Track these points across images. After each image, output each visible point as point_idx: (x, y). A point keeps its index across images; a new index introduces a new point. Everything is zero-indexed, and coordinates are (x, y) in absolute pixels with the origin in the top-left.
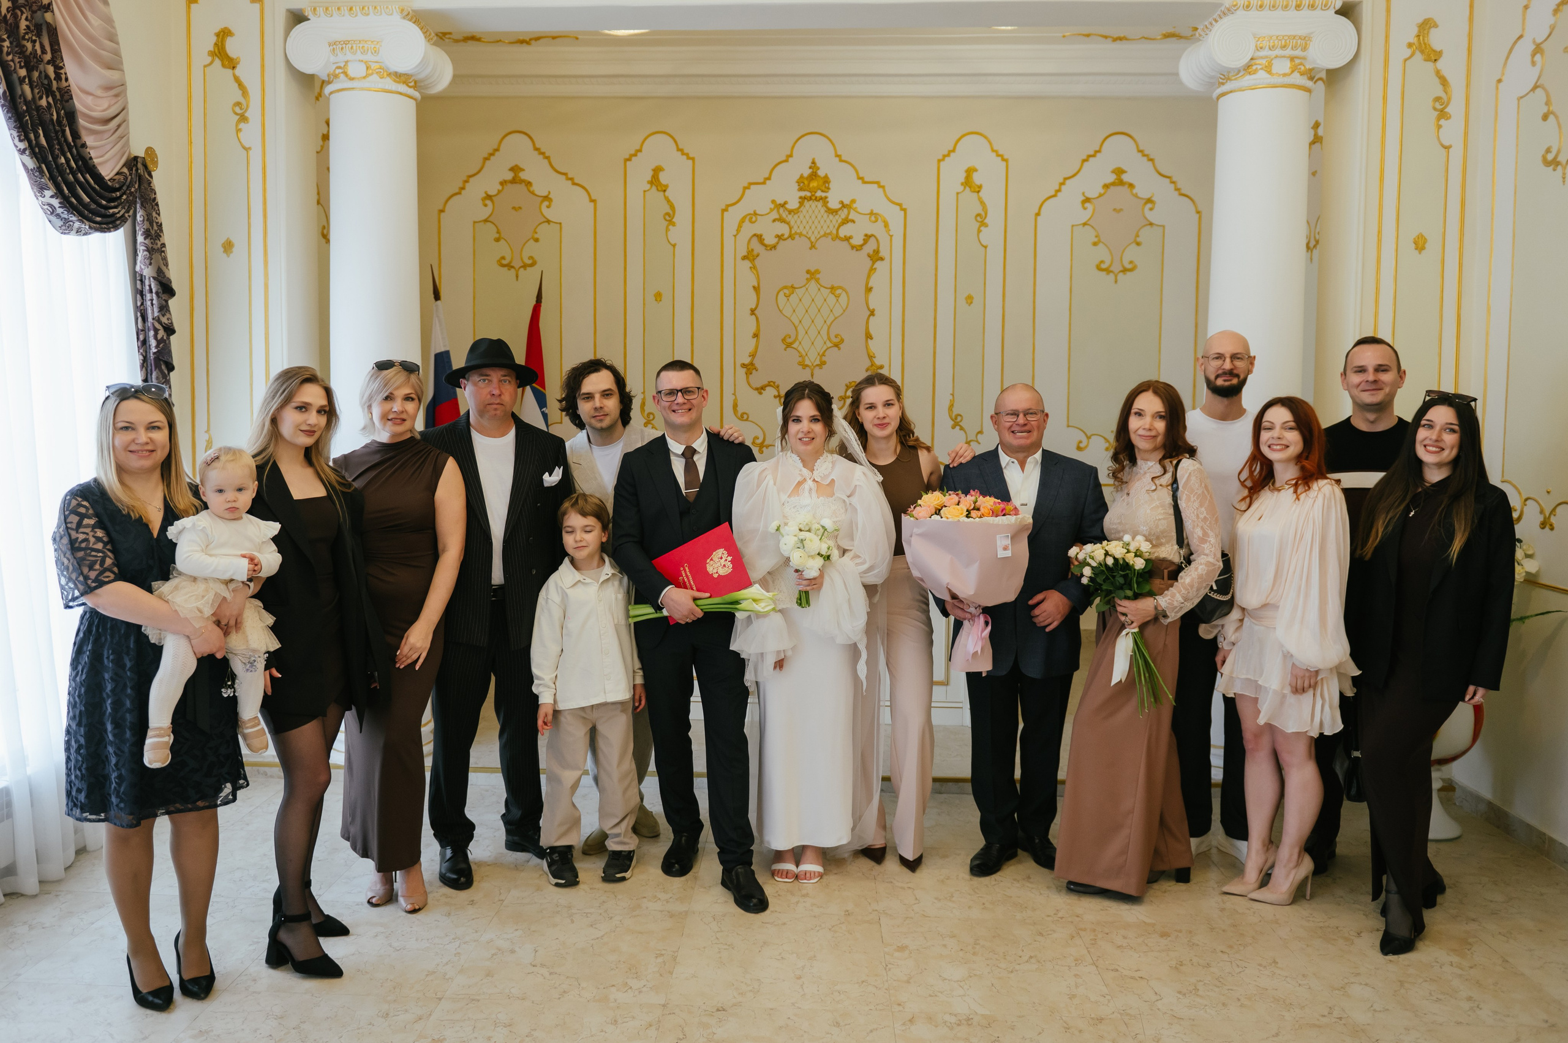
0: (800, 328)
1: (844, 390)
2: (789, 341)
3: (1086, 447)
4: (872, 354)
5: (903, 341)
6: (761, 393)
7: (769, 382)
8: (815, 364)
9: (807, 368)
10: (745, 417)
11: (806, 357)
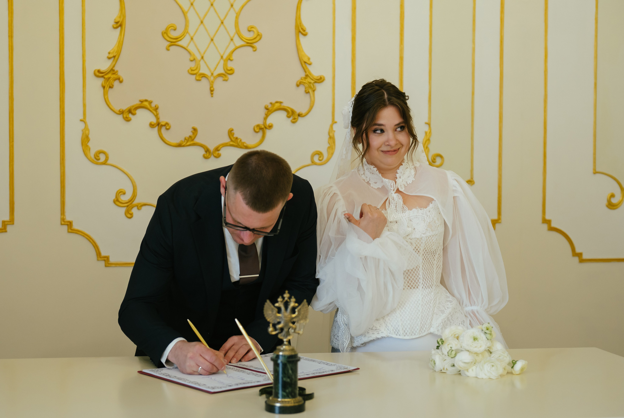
0: (191, 15)
1: (263, 115)
2: (173, 34)
3: (619, 204)
4: (306, 59)
5: (354, 39)
6: (128, 120)
7: (142, 102)
8: (215, 74)
9: (204, 80)
10: (102, 158)
11: (202, 63)
